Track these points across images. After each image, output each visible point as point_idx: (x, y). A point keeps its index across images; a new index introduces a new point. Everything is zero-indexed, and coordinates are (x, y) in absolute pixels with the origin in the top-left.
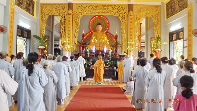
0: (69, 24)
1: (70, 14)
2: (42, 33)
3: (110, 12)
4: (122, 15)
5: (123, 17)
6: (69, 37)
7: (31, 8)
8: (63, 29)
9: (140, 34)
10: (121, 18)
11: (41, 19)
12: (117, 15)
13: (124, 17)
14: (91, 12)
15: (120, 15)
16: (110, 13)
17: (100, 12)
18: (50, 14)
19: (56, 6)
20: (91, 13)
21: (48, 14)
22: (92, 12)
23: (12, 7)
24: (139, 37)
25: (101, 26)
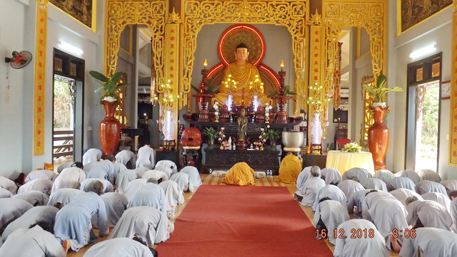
0: (172, 46)
1: (173, 23)
2: (111, 67)
3: (267, 16)
4: (295, 24)
5: (297, 28)
6: (172, 76)
7: (85, 9)
8: (159, 56)
9: (337, 69)
10: (294, 30)
11: (109, 35)
12: (285, 25)
13: (299, 27)
14: (223, 18)
15: (289, 25)
16: (268, 19)
17: (245, 17)
18: (128, 23)
19: (142, 4)
20: (222, 20)
21: (124, 23)
22: (226, 18)
23: (41, 7)
24: (335, 76)
25: (246, 50)
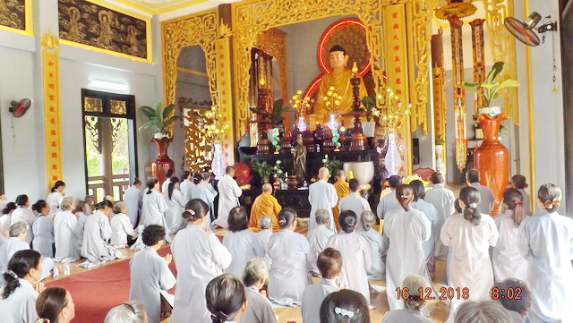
0: (222, 65)
1: (222, 37)
2: (170, 98)
3: (331, 6)
4: (368, 8)
5: (371, 13)
6: (224, 102)
7: (133, 40)
8: (213, 80)
10: (367, 18)
11: (166, 63)
12: (354, 12)
13: (375, 12)
15: (361, 11)
16: (332, 9)
17: (303, 13)
18: (183, 46)
19: (194, 21)
21: (179, 46)
22: (282, 19)
